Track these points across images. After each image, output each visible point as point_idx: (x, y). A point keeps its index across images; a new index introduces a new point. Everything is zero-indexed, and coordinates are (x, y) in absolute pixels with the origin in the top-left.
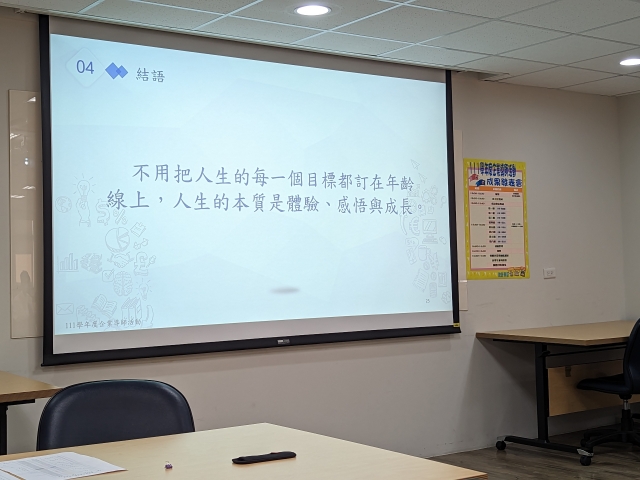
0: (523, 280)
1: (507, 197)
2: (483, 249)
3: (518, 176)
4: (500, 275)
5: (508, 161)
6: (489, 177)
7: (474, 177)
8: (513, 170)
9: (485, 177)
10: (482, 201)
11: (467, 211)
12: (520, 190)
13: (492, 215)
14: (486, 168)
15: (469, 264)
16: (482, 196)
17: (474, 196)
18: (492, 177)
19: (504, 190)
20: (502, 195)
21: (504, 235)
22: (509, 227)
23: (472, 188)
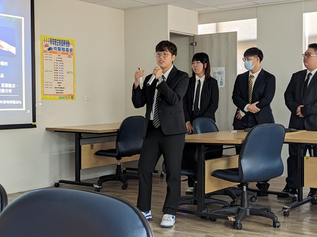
0: (72, 101)
1: (65, 57)
2: (51, 84)
3: (71, 47)
4: (60, 98)
5: (65, 38)
6: (55, 46)
7: (46, 46)
8: (68, 43)
9: (53, 46)
10: (50, 59)
11: (42, 63)
12: (72, 54)
13: (56, 67)
14: (53, 41)
15: (43, 91)
16: (50, 56)
17: (46, 56)
18: (57, 46)
19: (62, 53)
20: (62, 56)
21: (62, 77)
22: (65, 73)
23: (45, 51)
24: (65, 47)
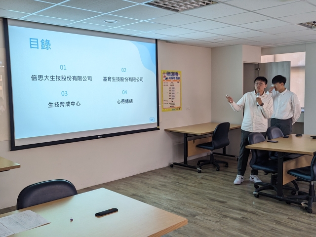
0: (180, 111)
1: (175, 83)
2: (167, 101)
3: (179, 76)
4: (173, 110)
5: (176, 71)
6: (169, 76)
7: (165, 77)
8: (177, 74)
9: (168, 77)
10: (167, 85)
11: (162, 88)
12: (180, 81)
13: (170, 90)
14: (168, 73)
15: (162, 106)
16: (167, 83)
17: (165, 83)
18: (171, 76)
19: (174, 81)
21: (174, 96)
22: (175, 93)
23: (164, 80)
24: (176, 77)
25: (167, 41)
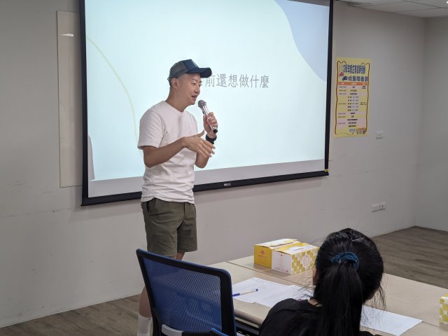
25: (350, 4)
